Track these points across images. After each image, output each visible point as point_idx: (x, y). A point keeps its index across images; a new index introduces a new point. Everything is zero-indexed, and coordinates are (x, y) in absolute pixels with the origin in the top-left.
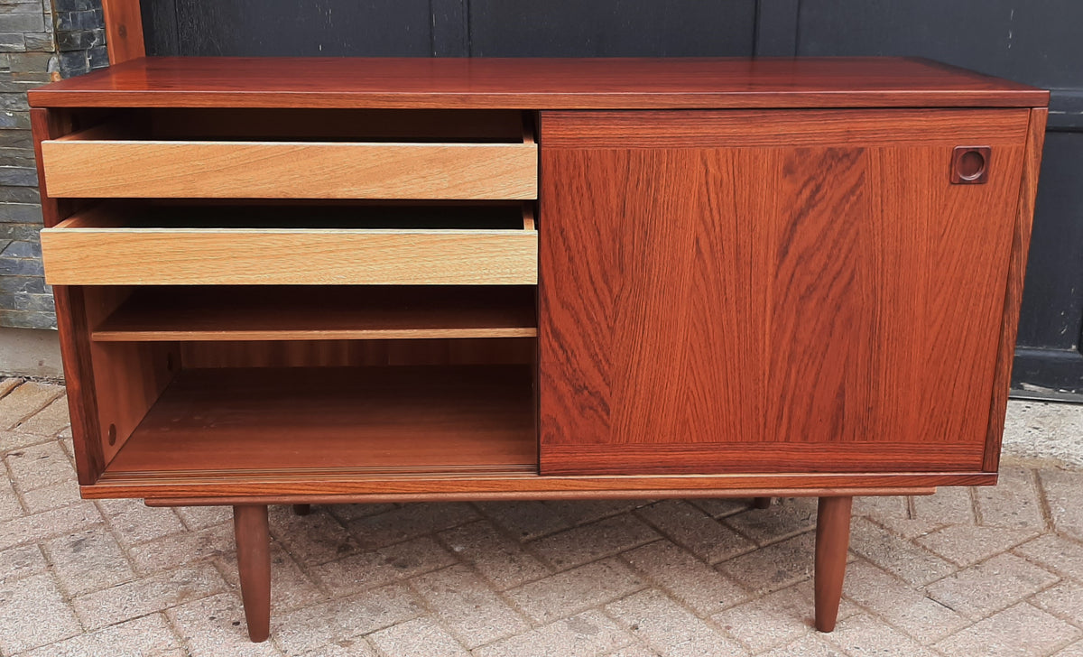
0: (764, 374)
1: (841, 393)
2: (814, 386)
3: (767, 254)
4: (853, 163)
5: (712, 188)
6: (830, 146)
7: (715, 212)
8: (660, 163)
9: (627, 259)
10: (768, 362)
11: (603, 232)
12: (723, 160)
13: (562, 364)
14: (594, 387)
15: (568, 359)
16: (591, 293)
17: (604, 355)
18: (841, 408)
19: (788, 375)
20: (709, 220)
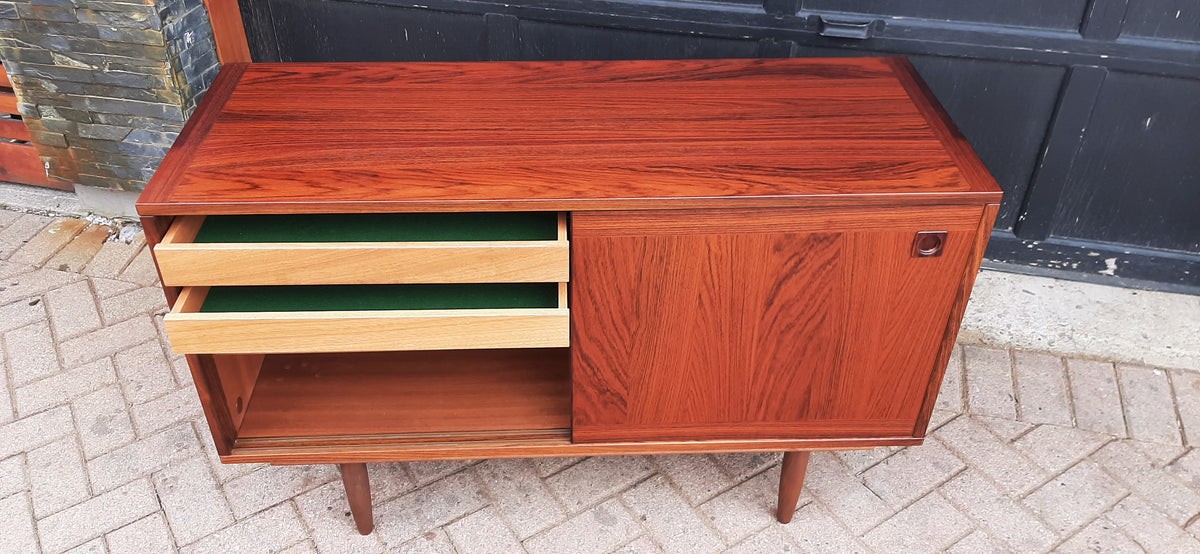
0: (749, 381)
1: (809, 391)
2: (788, 387)
3: (756, 304)
4: (832, 243)
5: (713, 262)
6: (813, 232)
7: (715, 277)
8: (671, 245)
9: (642, 308)
10: (752, 372)
11: (623, 291)
12: (723, 243)
13: (590, 377)
14: (615, 391)
15: (595, 373)
16: (613, 332)
17: (623, 370)
18: (807, 401)
19: (767, 381)
20: (710, 283)
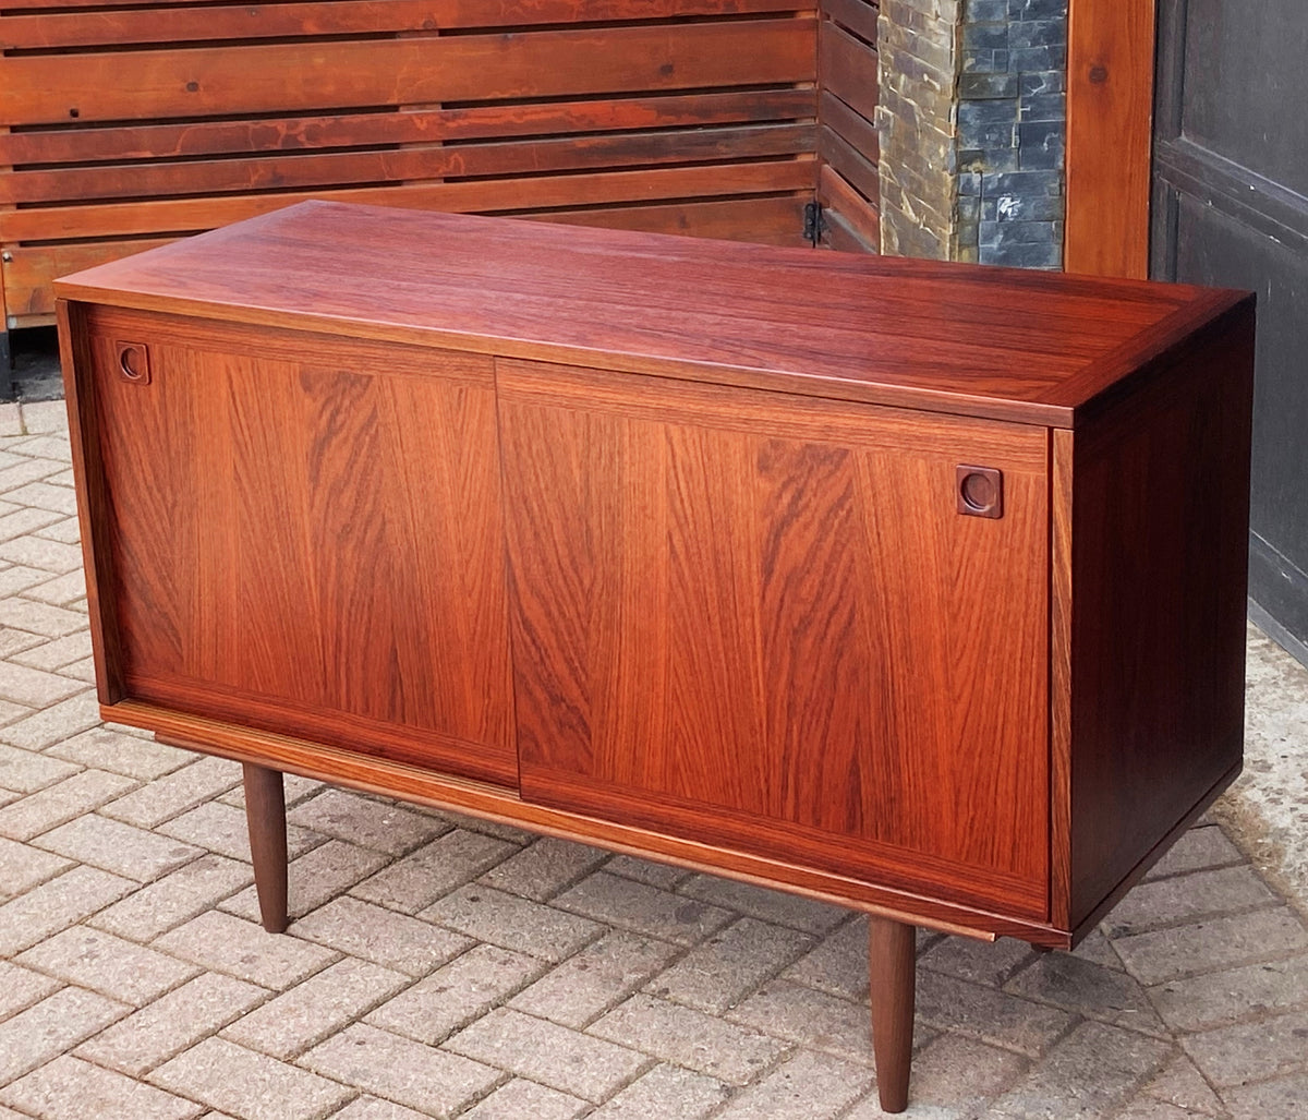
0: (761, 725)
1: (854, 772)
2: (822, 754)
3: (749, 566)
4: (837, 467)
5: (681, 476)
6: (810, 442)
7: (687, 504)
9: (596, 544)
10: (763, 709)
11: (567, 506)
12: (690, 443)
13: (536, 664)
14: (572, 701)
15: (542, 659)
16: (561, 581)
17: (580, 663)
18: (857, 790)
19: (789, 731)
20: (681, 514)
